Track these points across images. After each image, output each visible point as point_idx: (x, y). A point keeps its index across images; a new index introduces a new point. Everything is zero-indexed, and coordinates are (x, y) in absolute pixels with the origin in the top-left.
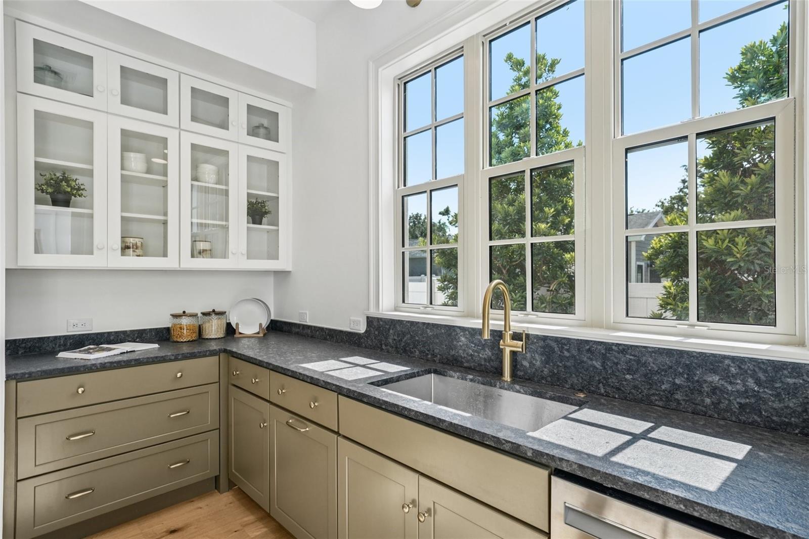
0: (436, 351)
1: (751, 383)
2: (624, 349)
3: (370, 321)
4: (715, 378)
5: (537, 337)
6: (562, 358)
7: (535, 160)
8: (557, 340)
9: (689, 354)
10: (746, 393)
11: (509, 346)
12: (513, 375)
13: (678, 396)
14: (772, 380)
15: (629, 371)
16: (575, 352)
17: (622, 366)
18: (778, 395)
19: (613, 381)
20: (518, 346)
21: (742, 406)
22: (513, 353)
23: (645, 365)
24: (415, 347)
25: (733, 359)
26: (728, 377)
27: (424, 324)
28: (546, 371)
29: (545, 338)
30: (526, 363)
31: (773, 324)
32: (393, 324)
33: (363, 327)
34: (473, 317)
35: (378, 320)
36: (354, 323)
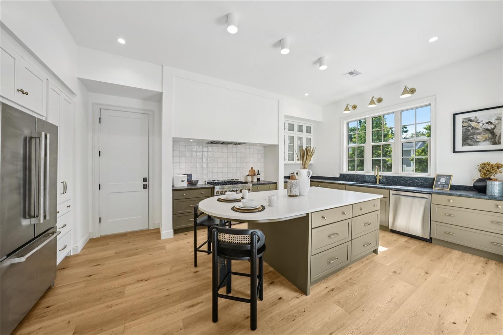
0: (360, 180)
1: (422, 181)
2: (401, 177)
3: (341, 175)
4: (417, 181)
5: (384, 176)
6: (389, 179)
7: (383, 143)
8: (388, 176)
9: (413, 177)
10: (421, 182)
11: (378, 178)
12: (379, 183)
13: (411, 184)
14: (425, 180)
15: (402, 181)
16: (392, 178)
18: (426, 182)
19: (399, 182)
20: (381, 178)
21: (421, 185)
22: (379, 179)
23: (405, 179)
24: (354, 179)
25: (420, 178)
26: (419, 180)
27: (357, 175)
28: (386, 182)
29: (386, 176)
30: (382, 181)
31: (427, 172)
32: (348, 175)
33: (338, 176)
34: (368, 173)
35: (343, 174)
36: (335, 175)
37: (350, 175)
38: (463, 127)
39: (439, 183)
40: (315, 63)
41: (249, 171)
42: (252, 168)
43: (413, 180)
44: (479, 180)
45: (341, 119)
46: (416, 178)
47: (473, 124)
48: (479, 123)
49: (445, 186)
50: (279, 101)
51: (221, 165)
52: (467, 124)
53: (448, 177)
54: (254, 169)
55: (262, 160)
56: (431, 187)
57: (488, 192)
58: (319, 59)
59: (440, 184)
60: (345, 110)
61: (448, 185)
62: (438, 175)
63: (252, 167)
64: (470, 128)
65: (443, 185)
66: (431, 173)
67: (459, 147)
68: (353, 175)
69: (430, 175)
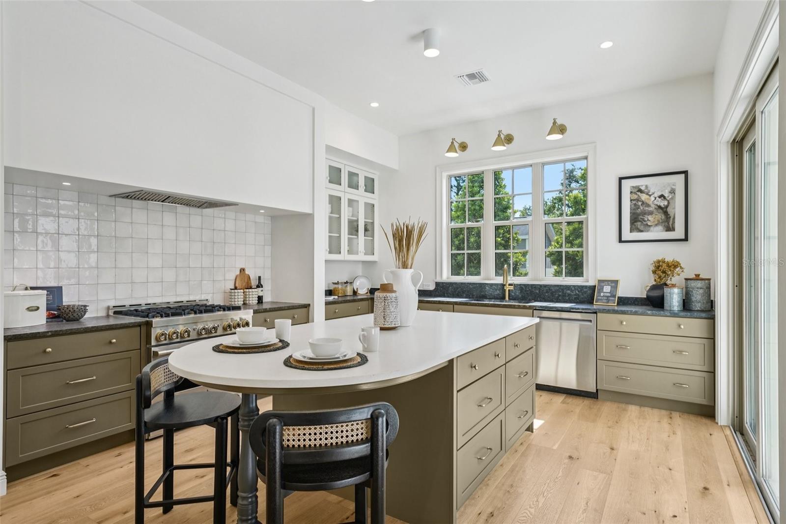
0: (474, 294)
1: (577, 292)
2: (545, 286)
3: (437, 284)
4: (569, 292)
5: (517, 284)
6: (526, 291)
8: (524, 285)
9: (563, 286)
10: (576, 295)
11: (507, 288)
12: (509, 299)
13: (560, 298)
14: (581, 291)
15: (547, 292)
16: (530, 288)
17: (545, 291)
18: (582, 294)
19: (542, 296)
20: (512, 288)
21: (575, 298)
22: (509, 290)
23: (551, 290)
24: (463, 293)
25: (573, 286)
26: (572, 291)
27: (468, 283)
28: (520, 296)
29: (520, 285)
30: (513, 294)
31: (583, 276)
32: (451, 284)
33: (432, 287)
34: (488, 280)
35: (443, 283)
36: (426, 285)
37: (456, 283)
38: (631, 200)
39: (602, 294)
40: (415, 38)
41: (234, 279)
42: (242, 270)
43: (563, 290)
44: (654, 288)
45: (438, 168)
46: (568, 287)
47: (644, 197)
48: (650, 196)
49: (611, 298)
50: (314, 109)
51: (156, 262)
52: (635, 197)
53: (613, 284)
54: (247, 272)
55: (268, 249)
56: (591, 301)
57: (666, 305)
58: (424, 32)
59: (603, 296)
60: (448, 151)
61: (614, 296)
62: (600, 281)
63: (243, 267)
64: (640, 203)
65: (608, 297)
66: (588, 279)
67: (627, 235)
68: (462, 283)
69: (588, 282)
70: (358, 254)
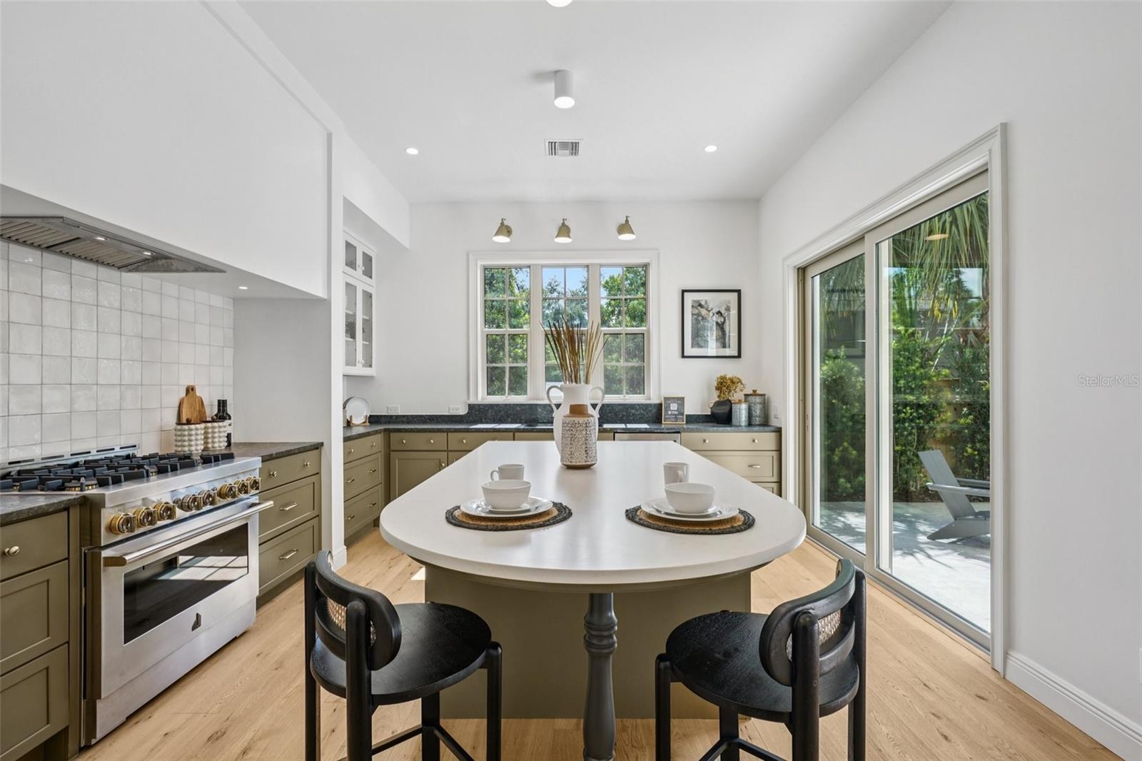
3: (471, 407)
4: (633, 411)
9: (626, 404)
13: (624, 418)
17: (608, 411)
18: (649, 413)
24: (508, 417)
25: (638, 404)
31: (644, 393)
32: (491, 406)
33: (463, 411)
34: (537, 399)
35: (479, 405)
36: (453, 409)
37: (497, 405)
38: (693, 314)
39: (670, 413)
40: (540, 76)
43: (627, 409)
44: (718, 404)
45: (470, 255)
46: (632, 406)
47: (704, 312)
48: (709, 311)
49: (679, 416)
50: (329, 136)
52: (696, 311)
53: (679, 402)
54: (198, 393)
56: (658, 419)
57: (734, 421)
58: (556, 72)
59: (671, 414)
60: (497, 234)
61: (682, 414)
62: (666, 399)
63: (191, 384)
64: (700, 318)
65: (676, 415)
66: (652, 395)
67: (689, 350)
68: (506, 405)
69: (650, 399)
70: (355, 366)
